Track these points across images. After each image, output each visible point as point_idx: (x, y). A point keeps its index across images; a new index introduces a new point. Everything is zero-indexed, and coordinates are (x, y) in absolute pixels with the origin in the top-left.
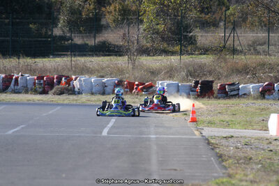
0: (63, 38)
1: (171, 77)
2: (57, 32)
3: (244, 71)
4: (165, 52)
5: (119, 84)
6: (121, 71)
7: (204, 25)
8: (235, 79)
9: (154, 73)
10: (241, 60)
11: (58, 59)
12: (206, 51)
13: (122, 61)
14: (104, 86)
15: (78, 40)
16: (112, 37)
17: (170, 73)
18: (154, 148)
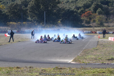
0: (84, 25)
1: (99, 31)
2: (83, 24)
3: (110, 30)
4: (99, 27)
5: (91, 32)
6: (91, 30)
7: (106, 22)
8: (109, 31)
9: (97, 30)
10: (110, 28)
11: (82, 28)
12: (105, 26)
13: (92, 28)
14: (89, 32)
15: (86, 25)
16: (91, 25)
17: (99, 30)
18: (89, 42)
